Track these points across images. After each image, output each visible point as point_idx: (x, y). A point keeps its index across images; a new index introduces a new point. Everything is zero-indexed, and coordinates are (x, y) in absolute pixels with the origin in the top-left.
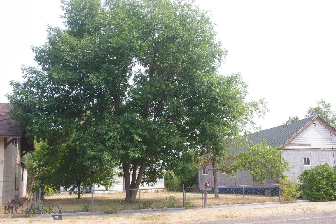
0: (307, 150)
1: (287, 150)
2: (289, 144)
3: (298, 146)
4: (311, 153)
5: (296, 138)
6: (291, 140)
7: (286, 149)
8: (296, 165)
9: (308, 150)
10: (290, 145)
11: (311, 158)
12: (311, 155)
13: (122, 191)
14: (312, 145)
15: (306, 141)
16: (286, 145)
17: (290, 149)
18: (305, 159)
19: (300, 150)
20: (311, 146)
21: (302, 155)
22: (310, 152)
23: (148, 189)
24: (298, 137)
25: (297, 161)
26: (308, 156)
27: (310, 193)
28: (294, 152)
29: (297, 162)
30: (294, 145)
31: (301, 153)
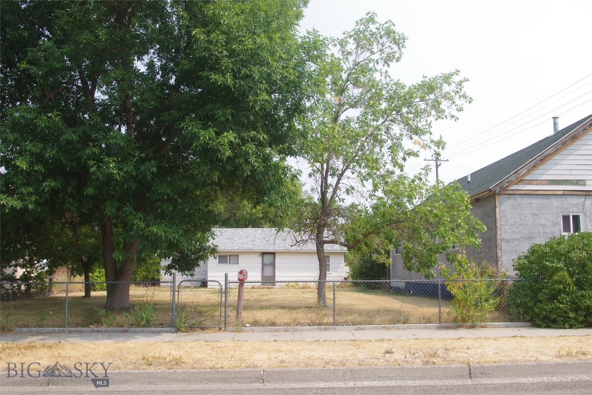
0: (570, 196)
1: (515, 196)
2: (521, 181)
3: (548, 184)
4: (584, 203)
5: (543, 167)
6: (529, 172)
7: (511, 192)
8: (539, 233)
9: (577, 195)
10: (525, 182)
11: (585, 214)
12: (583, 209)
13: (260, 284)
14: (588, 183)
15: (573, 172)
16: (511, 183)
17: (522, 192)
18: (566, 219)
19: (554, 195)
20: (585, 185)
21: (558, 207)
22: (581, 200)
23: (299, 282)
24: (550, 162)
25: (543, 223)
26: (575, 210)
27: (531, 304)
28: (535, 201)
29: (544, 226)
30: (535, 182)
31: (555, 202)
